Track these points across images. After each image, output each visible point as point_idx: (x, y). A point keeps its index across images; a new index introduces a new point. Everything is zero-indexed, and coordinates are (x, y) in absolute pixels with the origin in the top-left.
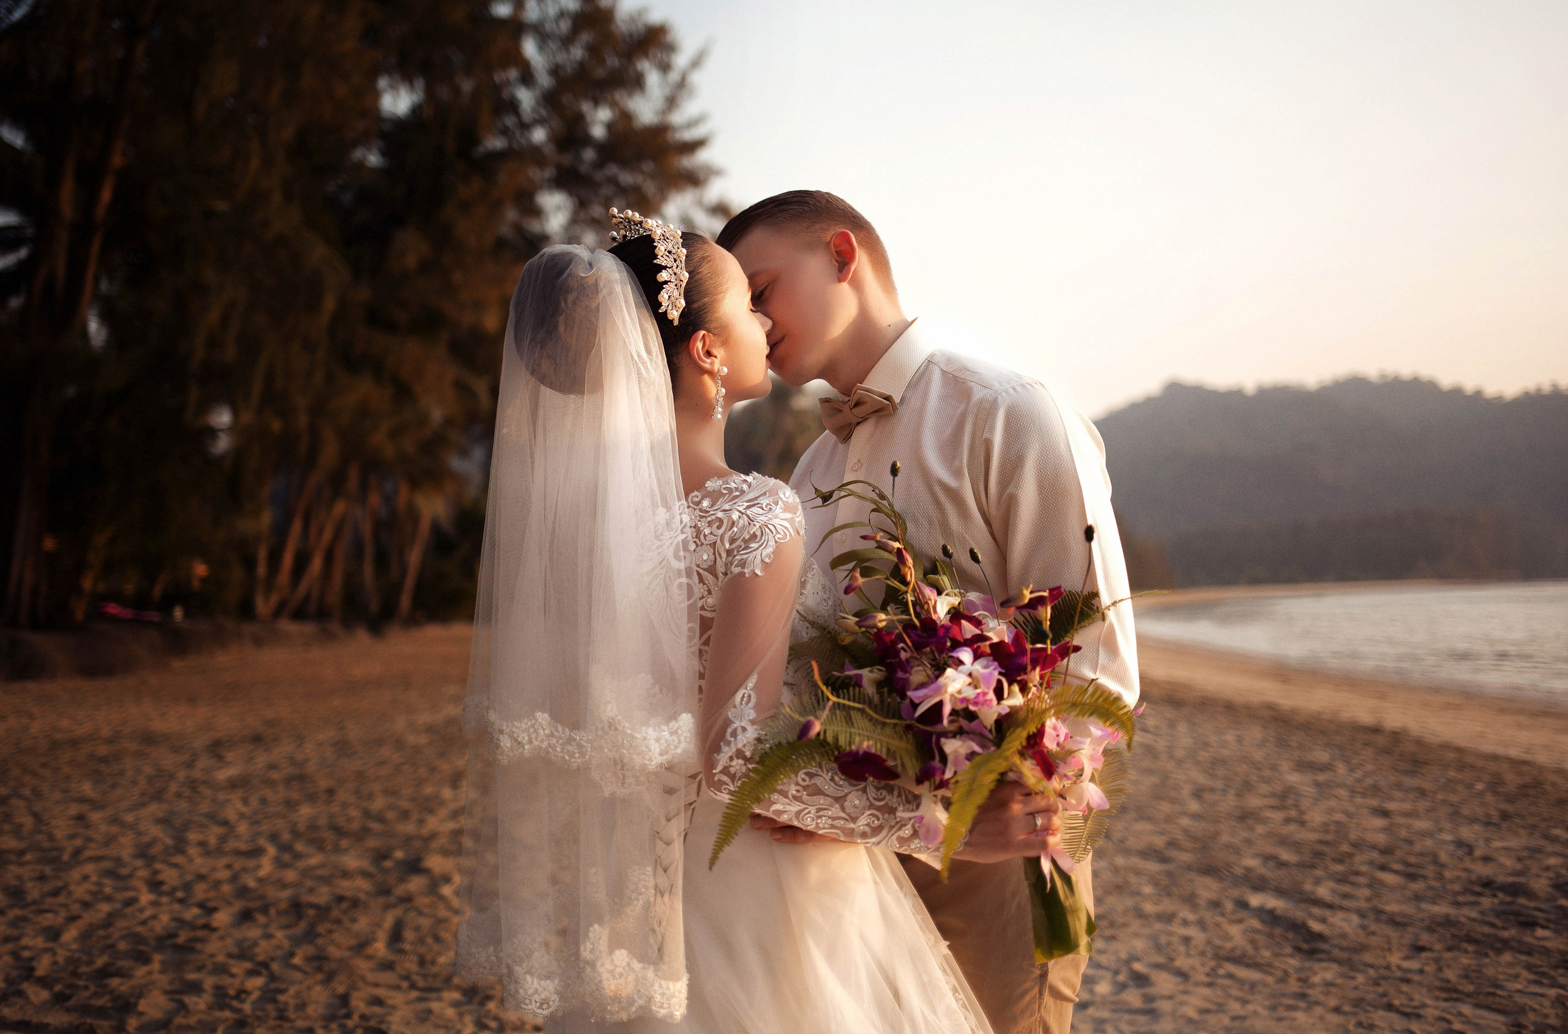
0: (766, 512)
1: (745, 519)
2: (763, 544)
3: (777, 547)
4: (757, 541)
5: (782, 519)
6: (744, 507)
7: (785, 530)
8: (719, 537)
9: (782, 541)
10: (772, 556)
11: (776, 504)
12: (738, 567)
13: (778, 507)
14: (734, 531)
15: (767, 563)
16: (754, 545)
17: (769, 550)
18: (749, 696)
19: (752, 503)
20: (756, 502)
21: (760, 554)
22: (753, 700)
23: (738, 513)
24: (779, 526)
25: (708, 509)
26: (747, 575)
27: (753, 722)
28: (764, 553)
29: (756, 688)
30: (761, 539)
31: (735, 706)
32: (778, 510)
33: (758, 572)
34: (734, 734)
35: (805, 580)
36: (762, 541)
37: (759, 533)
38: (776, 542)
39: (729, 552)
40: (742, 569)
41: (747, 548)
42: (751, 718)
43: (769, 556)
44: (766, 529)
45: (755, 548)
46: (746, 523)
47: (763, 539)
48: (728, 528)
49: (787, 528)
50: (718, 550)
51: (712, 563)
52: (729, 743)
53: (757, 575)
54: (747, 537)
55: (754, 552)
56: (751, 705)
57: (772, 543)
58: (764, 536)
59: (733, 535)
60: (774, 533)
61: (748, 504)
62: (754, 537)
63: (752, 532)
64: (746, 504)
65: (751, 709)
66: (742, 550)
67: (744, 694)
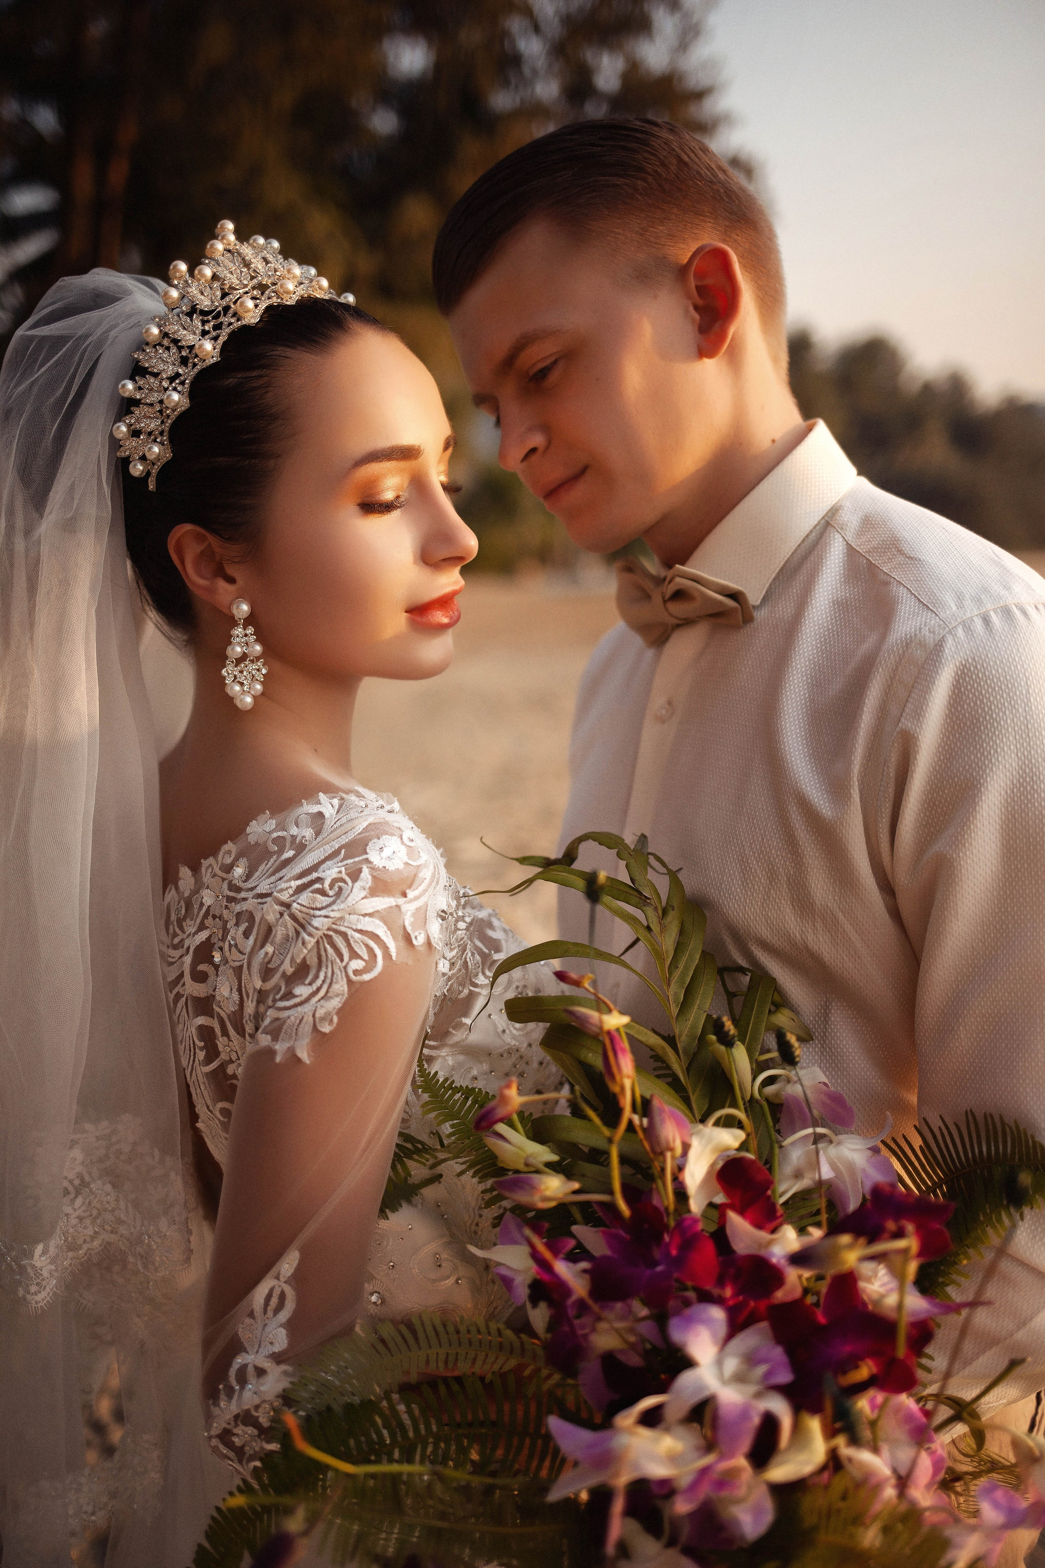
0: (332, 899)
1: (289, 924)
2: (319, 989)
3: (351, 995)
4: (307, 982)
5: (365, 915)
6: (291, 891)
7: (372, 944)
8: (246, 956)
9: (367, 977)
10: (335, 1019)
11: (355, 875)
12: (267, 1034)
13: (358, 884)
14: (267, 953)
15: (324, 1034)
16: (302, 991)
17: (335, 1003)
18: (282, 1296)
19: (305, 880)
20: (315, 875)
21: (311, 1014)
22: (290, 1305)
23: (278, 908)
24: (357, 935)
25: (241, 884)
26: (278, 1059)
27: (278, 1358)
28: (320, 1013)
29: (298, 1279)
30: (317, 977)
31: (251, 1315)
32: (357, 894)
33: (304, 1055)
34: (242, 1379)
35: (471, 992)
36: (319, 982)
37: (313, 961)
38: (350, 982)
39: (262, 995)
40: (273, 1040)
41: (289, 995)
42: (277, 1349)
43: (327, 1018)
44: (328, 947)
45: (302, 998)
46: (291, 933)
47: (322, 976)
48: (259, 944)
49: (375, 937)
50: (246, 987)
51: (237, 1008)
52: (230, 1392)
53: (299, 1060)
54: (290, 970)
55: (299, 1009)
56: (284, 1315)
57: (341, 986)
58: (324, 969)
59: (266, 960)
60: (346, 957)
61: (299, 882)
62: (302, 972)
63: (298, 961)
64: (294, 884)
65: (281, 1326)
66: (281, 999)
67: (271, 1290)
